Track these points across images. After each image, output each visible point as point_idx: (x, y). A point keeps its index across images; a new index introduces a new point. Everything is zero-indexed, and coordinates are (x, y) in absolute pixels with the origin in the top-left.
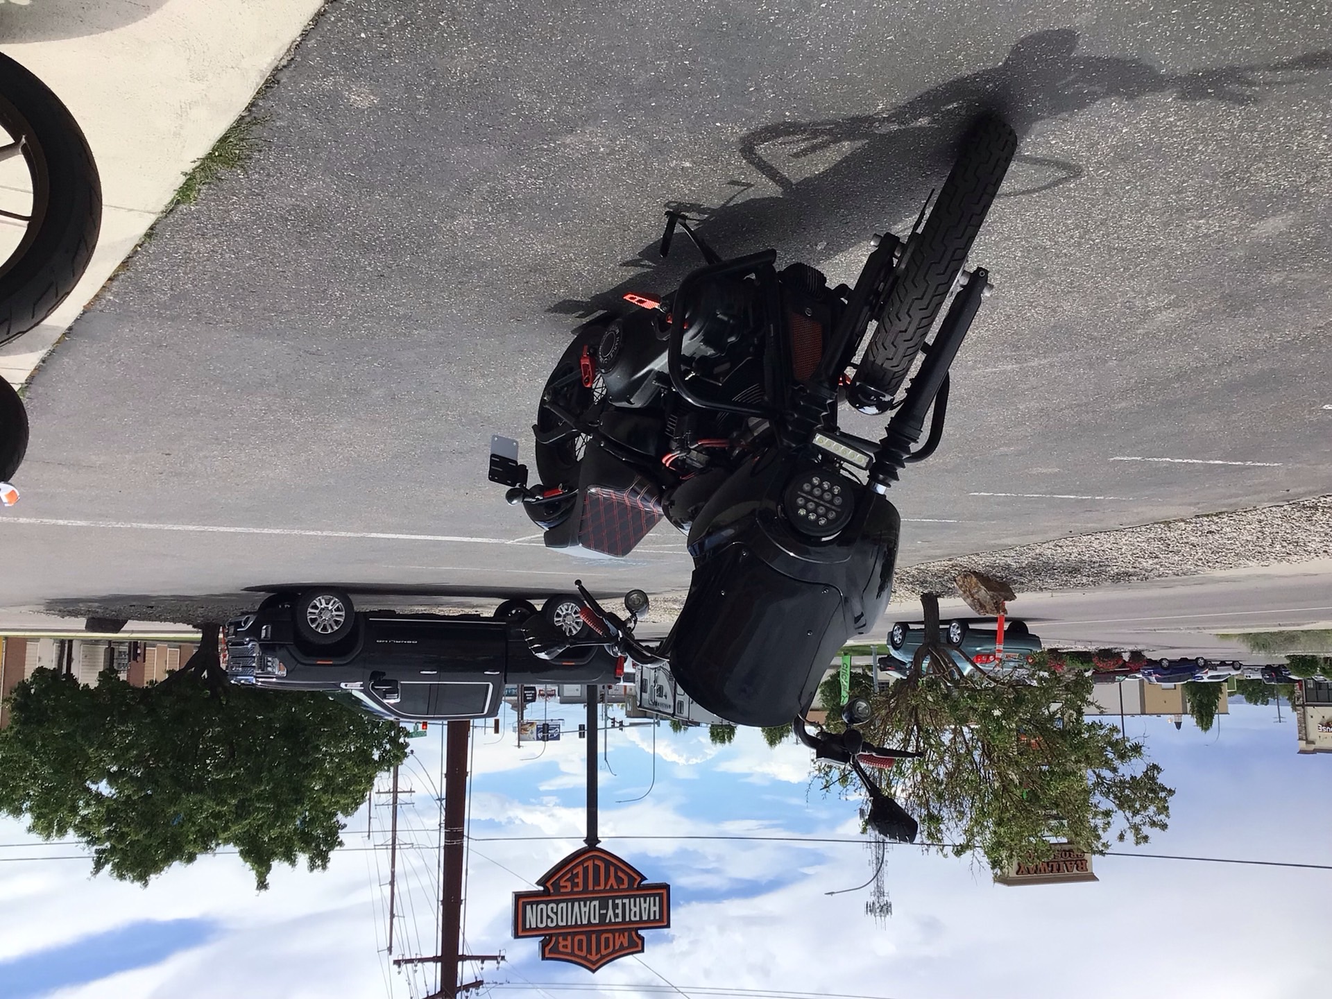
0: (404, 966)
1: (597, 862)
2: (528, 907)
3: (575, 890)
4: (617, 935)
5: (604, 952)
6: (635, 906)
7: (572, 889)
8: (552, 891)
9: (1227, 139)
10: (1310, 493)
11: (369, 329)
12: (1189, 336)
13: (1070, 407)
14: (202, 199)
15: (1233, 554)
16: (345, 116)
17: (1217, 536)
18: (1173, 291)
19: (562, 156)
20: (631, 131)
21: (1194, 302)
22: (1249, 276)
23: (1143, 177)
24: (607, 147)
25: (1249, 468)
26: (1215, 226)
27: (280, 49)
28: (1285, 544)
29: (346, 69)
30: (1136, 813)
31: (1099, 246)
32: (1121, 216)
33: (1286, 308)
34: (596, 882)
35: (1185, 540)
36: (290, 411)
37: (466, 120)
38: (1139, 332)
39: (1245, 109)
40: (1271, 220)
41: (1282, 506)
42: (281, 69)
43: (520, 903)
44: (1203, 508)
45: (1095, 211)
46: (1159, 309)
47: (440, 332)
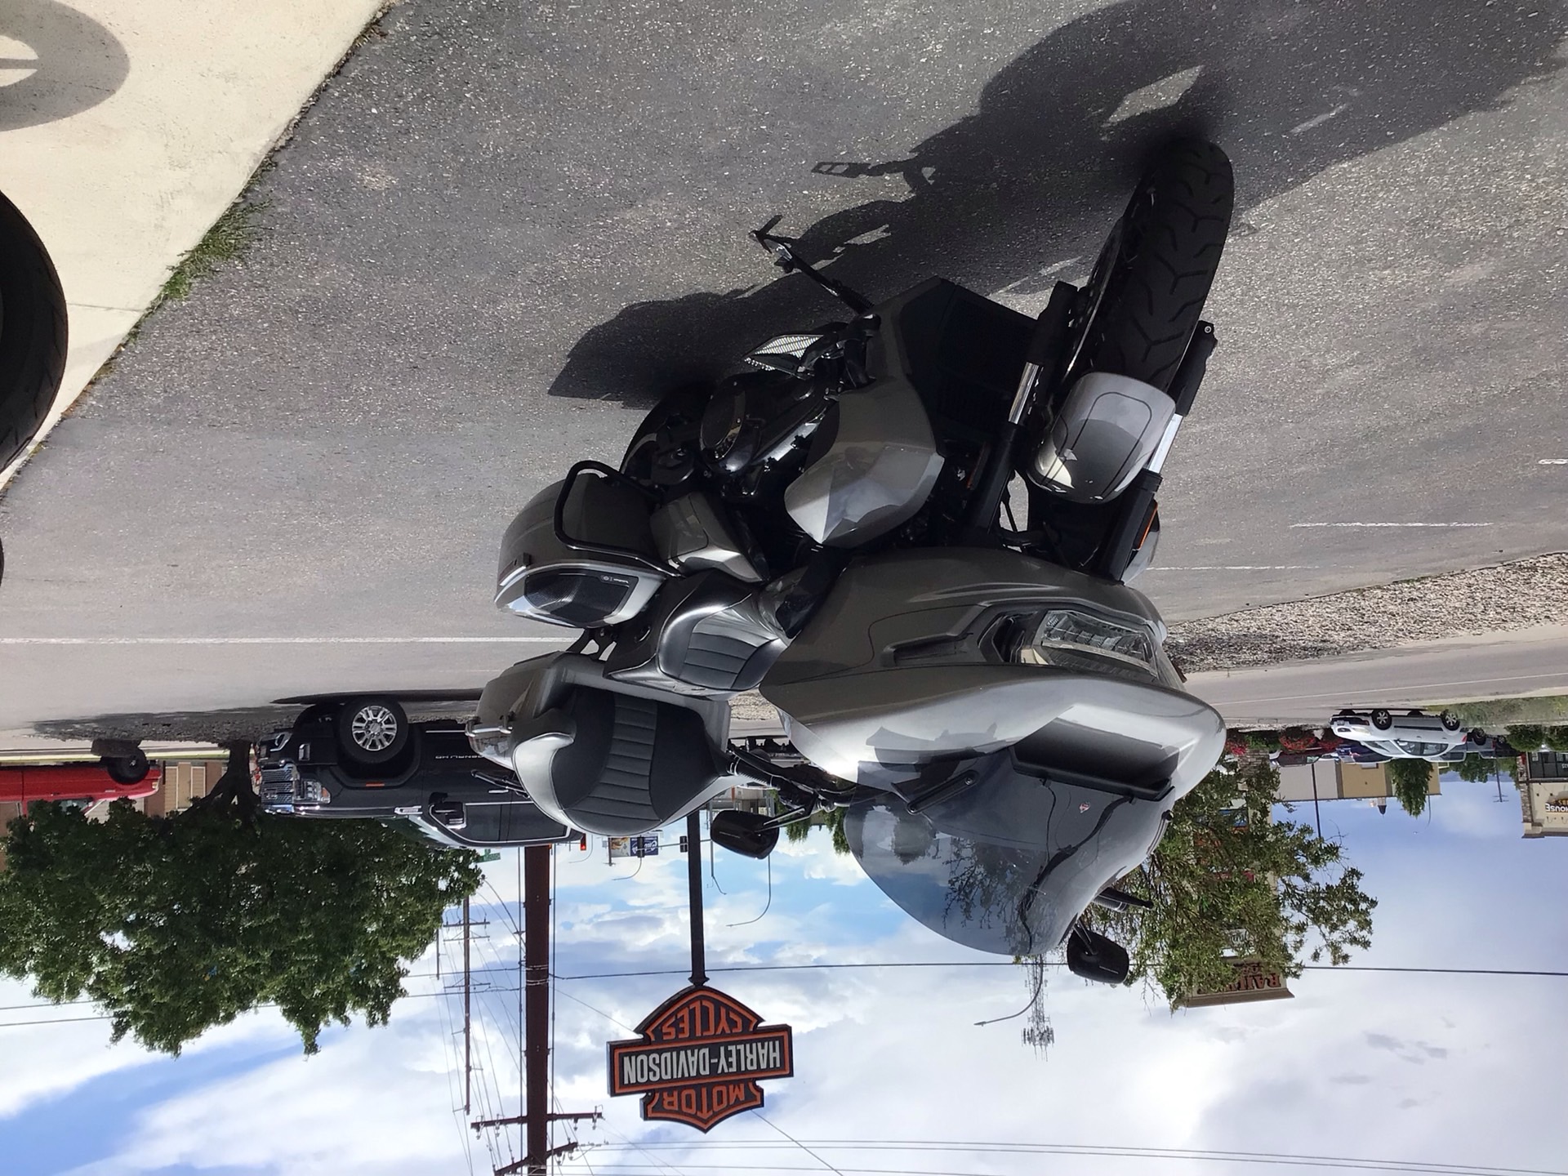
0: (484, 1130)
1: (704, 1003)
2: (626, 1059)
3: (681, 1036)
4: (731, 1087)
5: (716, 1108)
6: (751, 1052)
7: (677, 1036)
8: (653, 1039)
9: (1412, 184)
10: (1527, 553)
11: (404, 424)
12: (1377, 393)
13: (1241, 473)
14: (194, 293)
15: (1438, 623)
16: (360, 199)
17: (1419, 604)
18: (1356, 348)
19: (621, 233)
20: (703, 203)
21: (1381, 358)
22: (1445, 328)
23: (1313, 228)
24: (675, 221)
25: (1454, 529)
26: (1403, 277)
27: (276, 129)
28: (1499, 610)
29: (357, 148)
30: (1334, 928)
31: (1266, 302)
32: (1290, 271)
33: (1491, 360)
34: (706, 1027)
35: (1383, 609)
36: (316, 514)
37: (504, 198)
38: (1318, 391)
39: (1432, 151)
40: (1468, 268)
41: (1495, 568)
42: (278, 151)
43: (617, 1052)
44: (1402, 573)
45: (1259, 267)
46: (1341, 367)
47: (488, 424)
